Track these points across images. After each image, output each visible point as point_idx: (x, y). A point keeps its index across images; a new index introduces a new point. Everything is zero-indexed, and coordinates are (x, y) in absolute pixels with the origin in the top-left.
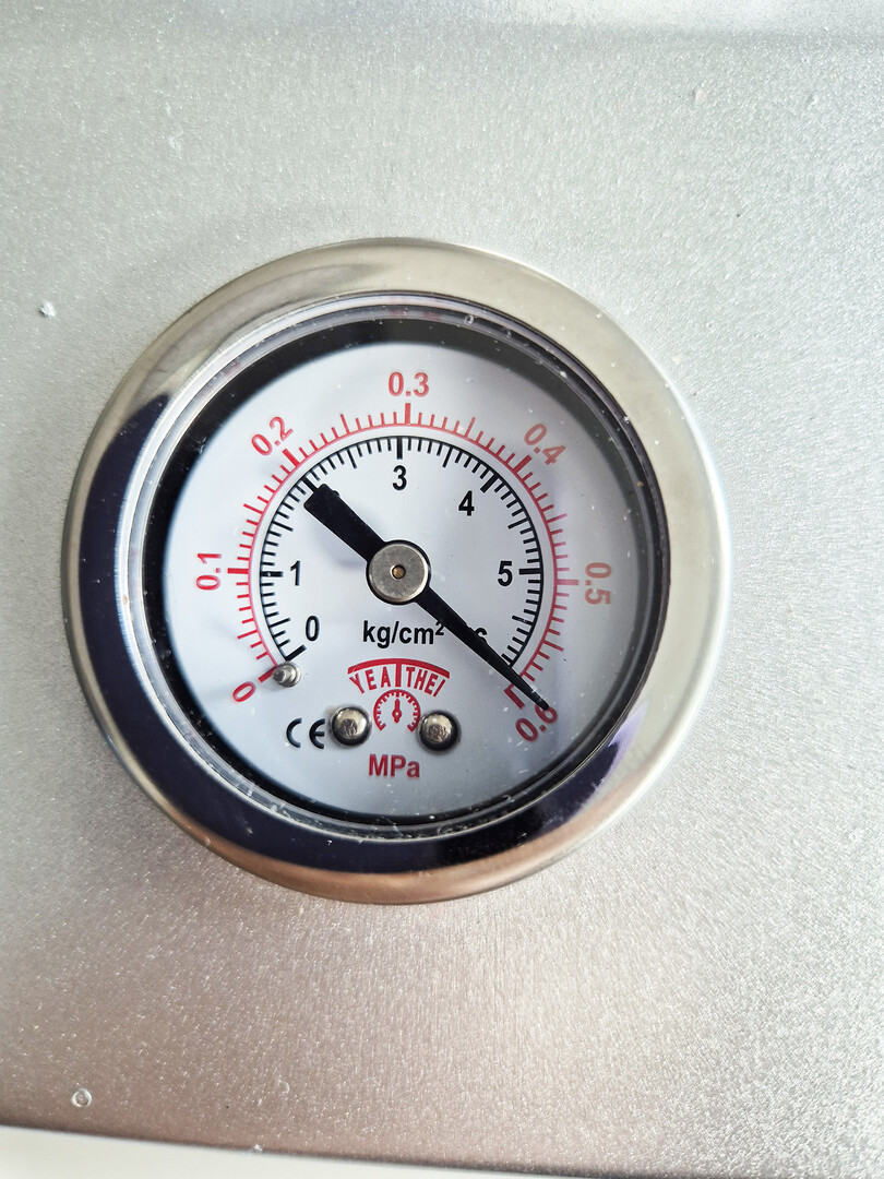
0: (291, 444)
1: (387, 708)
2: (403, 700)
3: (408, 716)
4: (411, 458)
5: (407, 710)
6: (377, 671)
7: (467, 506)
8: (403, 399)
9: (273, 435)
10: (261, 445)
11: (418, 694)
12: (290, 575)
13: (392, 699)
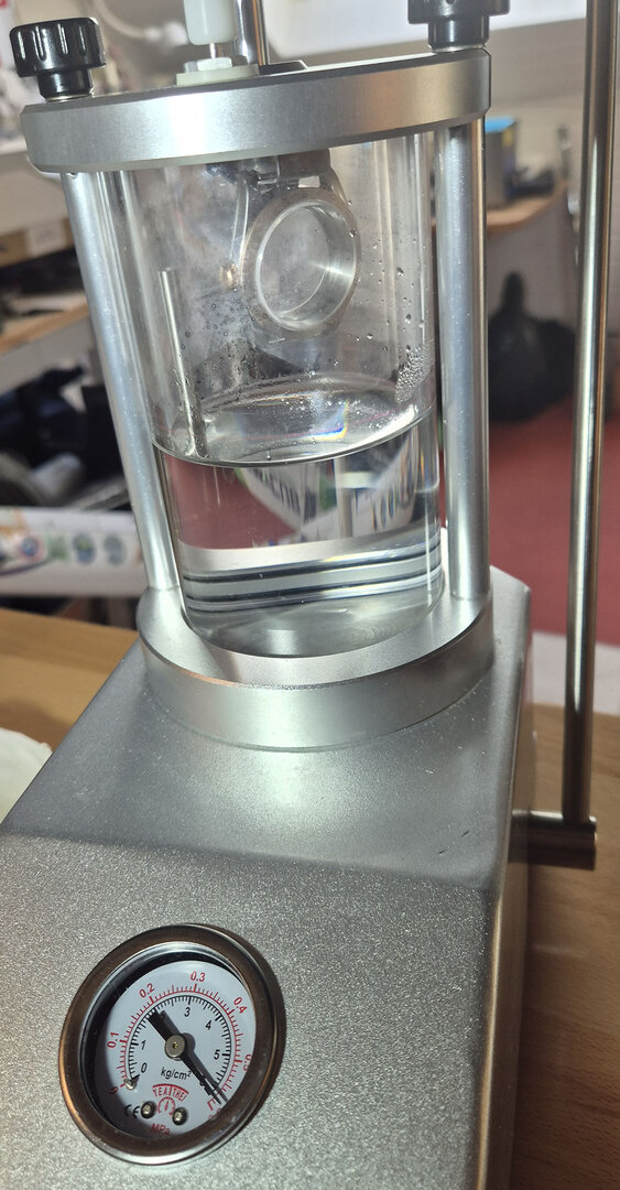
0: (153, 994)
1: (163, 1104)
2: (170, 1101)
3: (170, 1110)
4: (193, 1004)
5: (171, 1106)
6: (163, 1088)
7: (208, 1027)
8: (195, 982)
9: (147, 990)
10: (143, 994)
11: (175, 1099)
12: (141, 1045)
13: (166, 1100)
